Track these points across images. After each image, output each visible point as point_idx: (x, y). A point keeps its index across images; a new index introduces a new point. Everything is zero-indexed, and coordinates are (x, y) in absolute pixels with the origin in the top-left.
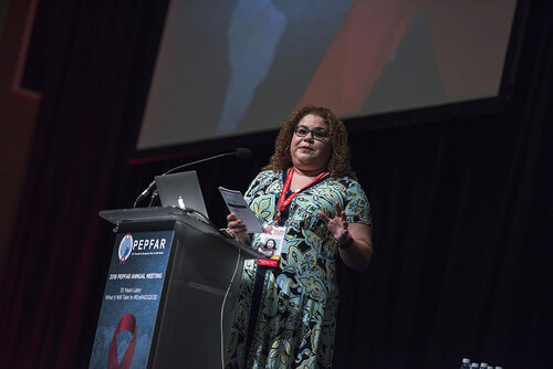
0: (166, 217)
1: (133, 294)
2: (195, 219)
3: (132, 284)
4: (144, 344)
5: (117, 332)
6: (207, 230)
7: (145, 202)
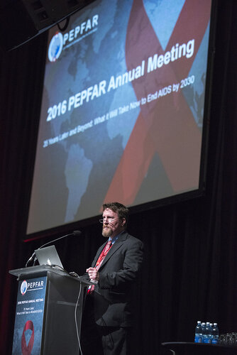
0: (42, 270)
1: (30, 311)
2: (56, 269)
3: (29, 305)
4: (38, 335)
5: (24, 330)
6: (63, 274)
7: (31, 264)
